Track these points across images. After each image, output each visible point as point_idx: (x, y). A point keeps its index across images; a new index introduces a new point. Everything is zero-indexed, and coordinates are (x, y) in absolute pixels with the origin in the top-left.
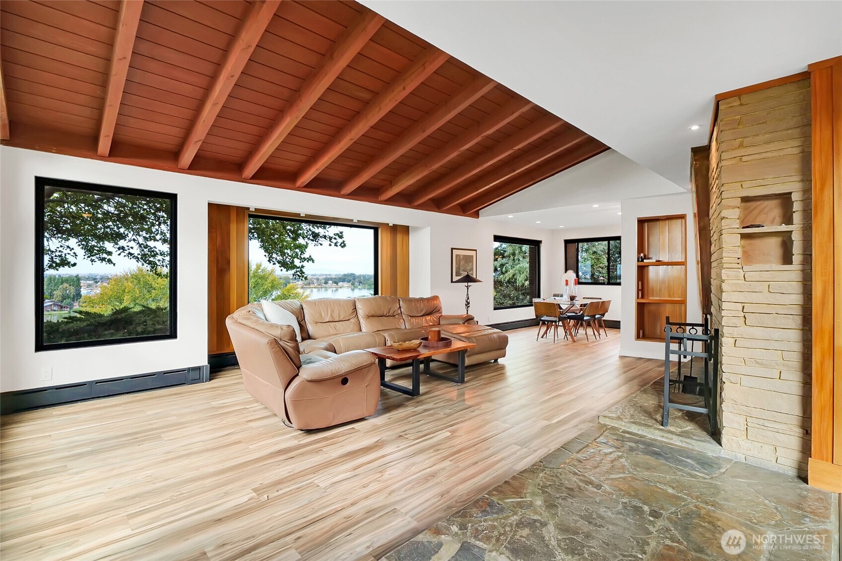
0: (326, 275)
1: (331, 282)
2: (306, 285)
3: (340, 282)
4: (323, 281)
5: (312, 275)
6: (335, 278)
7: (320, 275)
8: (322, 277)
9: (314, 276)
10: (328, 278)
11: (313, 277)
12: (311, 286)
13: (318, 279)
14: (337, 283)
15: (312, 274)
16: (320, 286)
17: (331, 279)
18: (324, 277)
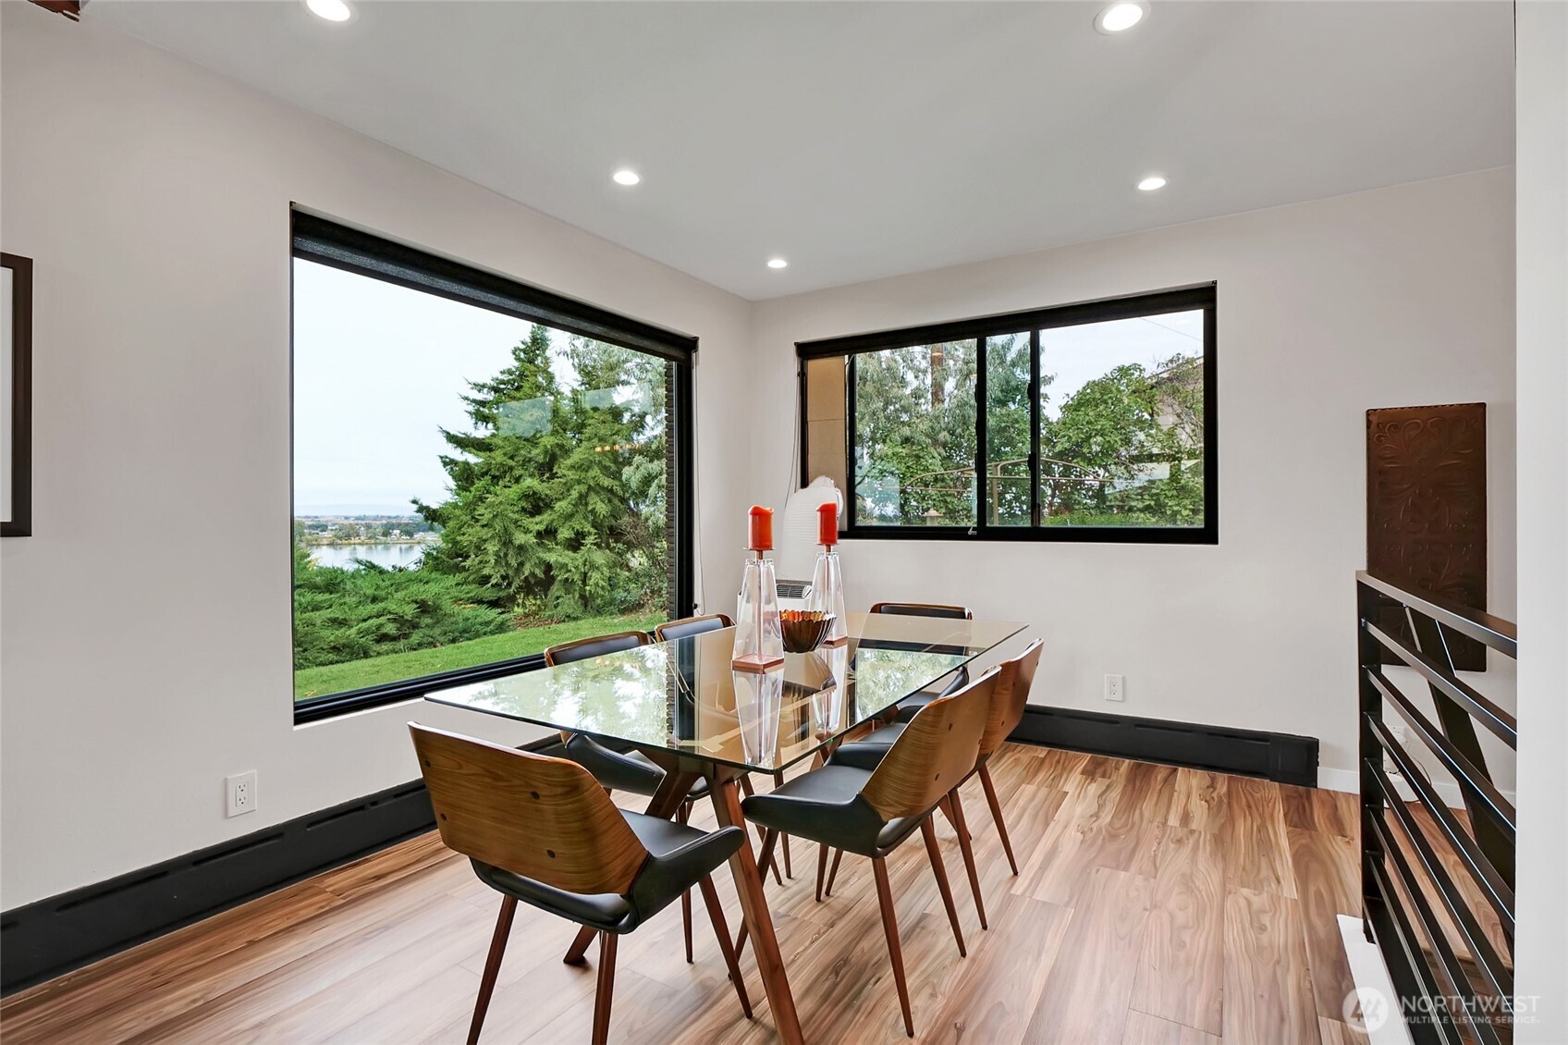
0: (389, 517)
1: (398, 532)
2: (340, 539)
3: (419, 531)
4: (380, 530)
5: (357, 519)
6: (407, 524)
7: (376, 518)
8: (378, 523)
9: (363, 520)
10: (393, 525)
11: (360, 522)
12: (352, 542)
13: (368, 527)
14: (411, 535)
15: (357, 514)
16: (373, 541)
17: (398, 526)
18: (384, 522)
